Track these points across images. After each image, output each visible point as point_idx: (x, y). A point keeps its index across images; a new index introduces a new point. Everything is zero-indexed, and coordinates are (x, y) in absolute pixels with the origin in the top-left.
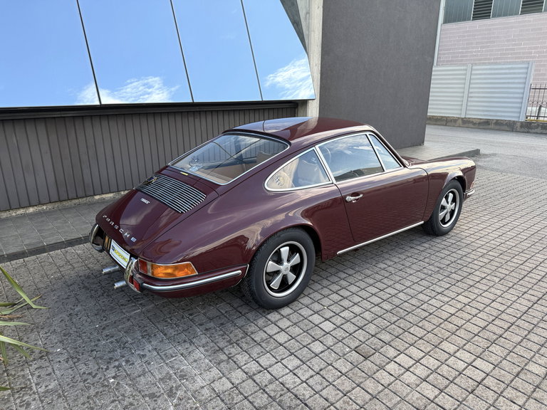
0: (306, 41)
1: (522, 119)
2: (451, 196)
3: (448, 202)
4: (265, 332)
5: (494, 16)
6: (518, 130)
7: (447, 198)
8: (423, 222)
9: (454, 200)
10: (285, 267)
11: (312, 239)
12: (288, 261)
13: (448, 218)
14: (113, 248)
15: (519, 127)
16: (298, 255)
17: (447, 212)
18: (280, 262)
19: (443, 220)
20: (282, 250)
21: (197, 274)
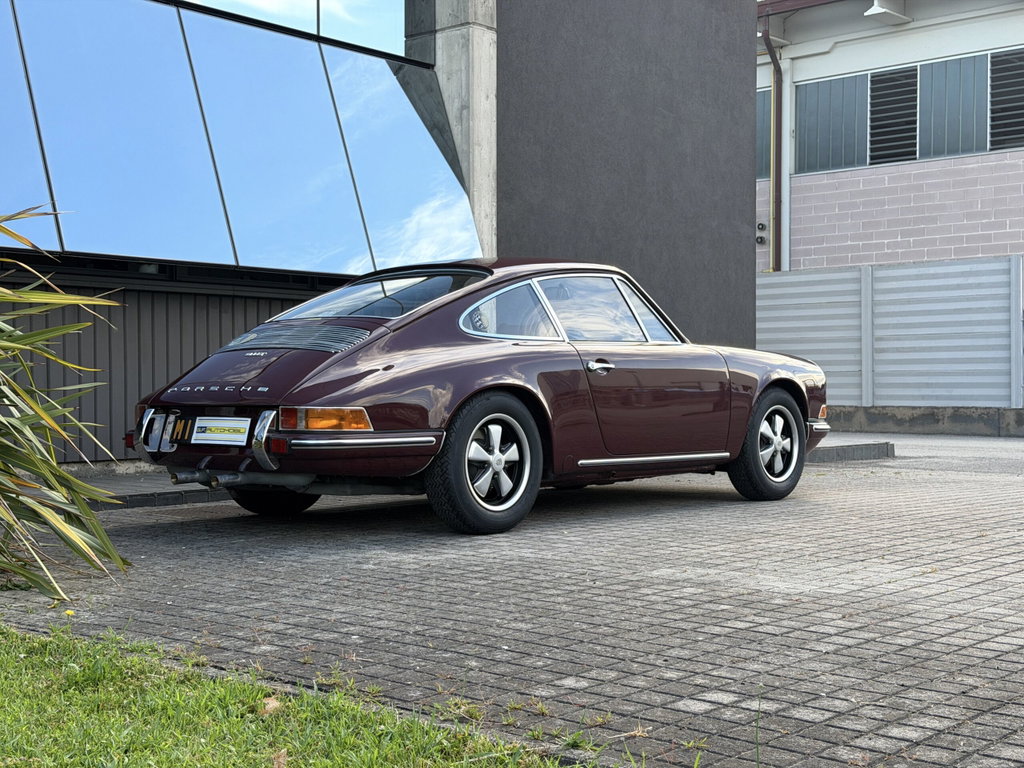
0: (464, 165)
1: (1018, 402)
2: (779, 421)
3: (775, 433)
5: (925, 154)
6: (1012, 431)
7: (771, 421)
8: (727, 454)
9: (787, 432)
10: (498, 459)
12: (501, 451)
13: (779, 465)
14: (203, 430)
15: (1013, 423)
16: (515, 446)
17: (776, 451)
18: (489, 449)
19: (770, 467)
20: (490, 427)
21: (372, 430)
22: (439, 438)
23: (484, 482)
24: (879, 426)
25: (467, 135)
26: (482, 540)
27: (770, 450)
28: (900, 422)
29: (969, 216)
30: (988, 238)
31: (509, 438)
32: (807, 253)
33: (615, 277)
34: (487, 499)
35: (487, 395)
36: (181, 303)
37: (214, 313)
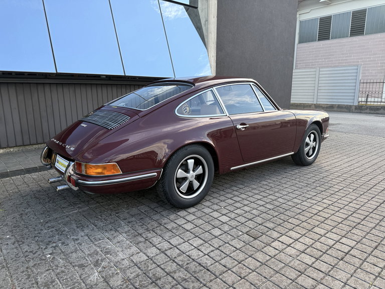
0: (206, 40)
1: (356, 104)
2: (312, 136)
4: (176, 223)
5: (332, 38)
7: (309, 137)
8: (293, 153)
9: (315, 140)
10: (191, 175)
11: (212, 155)
12: (194, 171)
13: (311, 152)
14: (58, 161)
15: (354, 109)
16: (201, 166)
17: (310, 148)
18: (187, 171)
21: (122, 173)
22: (159, 173)
23: (184, 187)
25: (207, 30)
26: (182, 213)
31: (198, 163)
32: (300, 63)
33: (251, 84)
34: (186, 194)
35: (186, 148)
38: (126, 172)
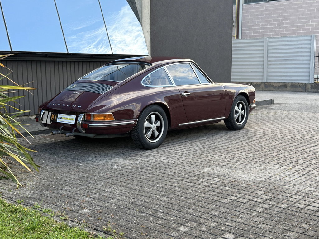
0: (140, 15)
1: (312, 82)
2: (241, 105)
3: (239, 109)
6: (309, 91)
7: (238, 106)
8: (225, 117)
9: (243, 109)
10: (154, 126)
12: (155, 123)
13: (240, 119)
14: (60, 118)
15: (310, 88)
16: (159, 121)
18: (151, 123)
19: (237, 120)
20: (151, 116)
21: (115, 120)
22: (135, 121)
23: (150, 133)
24: (268, 88)
25: (141, 5)
27: (238, 115)
28: (275, 87)
29: (298, 19)
30: (304, 26)
31: (157, 118)
32: (247, 30)
33: (190, 63)
34: (150, 139)
35: (150, 106)
36: (50, 64)
37: (61, 67)
38: (117, 119)
